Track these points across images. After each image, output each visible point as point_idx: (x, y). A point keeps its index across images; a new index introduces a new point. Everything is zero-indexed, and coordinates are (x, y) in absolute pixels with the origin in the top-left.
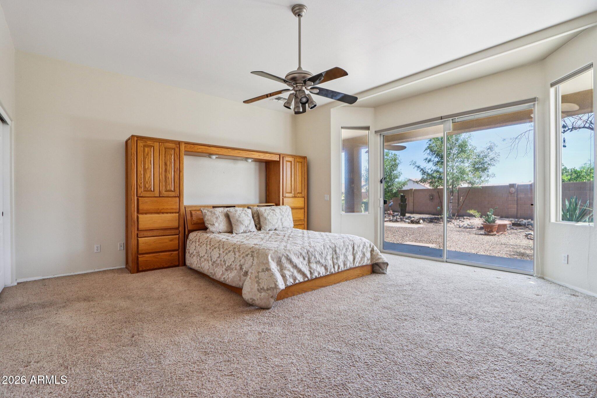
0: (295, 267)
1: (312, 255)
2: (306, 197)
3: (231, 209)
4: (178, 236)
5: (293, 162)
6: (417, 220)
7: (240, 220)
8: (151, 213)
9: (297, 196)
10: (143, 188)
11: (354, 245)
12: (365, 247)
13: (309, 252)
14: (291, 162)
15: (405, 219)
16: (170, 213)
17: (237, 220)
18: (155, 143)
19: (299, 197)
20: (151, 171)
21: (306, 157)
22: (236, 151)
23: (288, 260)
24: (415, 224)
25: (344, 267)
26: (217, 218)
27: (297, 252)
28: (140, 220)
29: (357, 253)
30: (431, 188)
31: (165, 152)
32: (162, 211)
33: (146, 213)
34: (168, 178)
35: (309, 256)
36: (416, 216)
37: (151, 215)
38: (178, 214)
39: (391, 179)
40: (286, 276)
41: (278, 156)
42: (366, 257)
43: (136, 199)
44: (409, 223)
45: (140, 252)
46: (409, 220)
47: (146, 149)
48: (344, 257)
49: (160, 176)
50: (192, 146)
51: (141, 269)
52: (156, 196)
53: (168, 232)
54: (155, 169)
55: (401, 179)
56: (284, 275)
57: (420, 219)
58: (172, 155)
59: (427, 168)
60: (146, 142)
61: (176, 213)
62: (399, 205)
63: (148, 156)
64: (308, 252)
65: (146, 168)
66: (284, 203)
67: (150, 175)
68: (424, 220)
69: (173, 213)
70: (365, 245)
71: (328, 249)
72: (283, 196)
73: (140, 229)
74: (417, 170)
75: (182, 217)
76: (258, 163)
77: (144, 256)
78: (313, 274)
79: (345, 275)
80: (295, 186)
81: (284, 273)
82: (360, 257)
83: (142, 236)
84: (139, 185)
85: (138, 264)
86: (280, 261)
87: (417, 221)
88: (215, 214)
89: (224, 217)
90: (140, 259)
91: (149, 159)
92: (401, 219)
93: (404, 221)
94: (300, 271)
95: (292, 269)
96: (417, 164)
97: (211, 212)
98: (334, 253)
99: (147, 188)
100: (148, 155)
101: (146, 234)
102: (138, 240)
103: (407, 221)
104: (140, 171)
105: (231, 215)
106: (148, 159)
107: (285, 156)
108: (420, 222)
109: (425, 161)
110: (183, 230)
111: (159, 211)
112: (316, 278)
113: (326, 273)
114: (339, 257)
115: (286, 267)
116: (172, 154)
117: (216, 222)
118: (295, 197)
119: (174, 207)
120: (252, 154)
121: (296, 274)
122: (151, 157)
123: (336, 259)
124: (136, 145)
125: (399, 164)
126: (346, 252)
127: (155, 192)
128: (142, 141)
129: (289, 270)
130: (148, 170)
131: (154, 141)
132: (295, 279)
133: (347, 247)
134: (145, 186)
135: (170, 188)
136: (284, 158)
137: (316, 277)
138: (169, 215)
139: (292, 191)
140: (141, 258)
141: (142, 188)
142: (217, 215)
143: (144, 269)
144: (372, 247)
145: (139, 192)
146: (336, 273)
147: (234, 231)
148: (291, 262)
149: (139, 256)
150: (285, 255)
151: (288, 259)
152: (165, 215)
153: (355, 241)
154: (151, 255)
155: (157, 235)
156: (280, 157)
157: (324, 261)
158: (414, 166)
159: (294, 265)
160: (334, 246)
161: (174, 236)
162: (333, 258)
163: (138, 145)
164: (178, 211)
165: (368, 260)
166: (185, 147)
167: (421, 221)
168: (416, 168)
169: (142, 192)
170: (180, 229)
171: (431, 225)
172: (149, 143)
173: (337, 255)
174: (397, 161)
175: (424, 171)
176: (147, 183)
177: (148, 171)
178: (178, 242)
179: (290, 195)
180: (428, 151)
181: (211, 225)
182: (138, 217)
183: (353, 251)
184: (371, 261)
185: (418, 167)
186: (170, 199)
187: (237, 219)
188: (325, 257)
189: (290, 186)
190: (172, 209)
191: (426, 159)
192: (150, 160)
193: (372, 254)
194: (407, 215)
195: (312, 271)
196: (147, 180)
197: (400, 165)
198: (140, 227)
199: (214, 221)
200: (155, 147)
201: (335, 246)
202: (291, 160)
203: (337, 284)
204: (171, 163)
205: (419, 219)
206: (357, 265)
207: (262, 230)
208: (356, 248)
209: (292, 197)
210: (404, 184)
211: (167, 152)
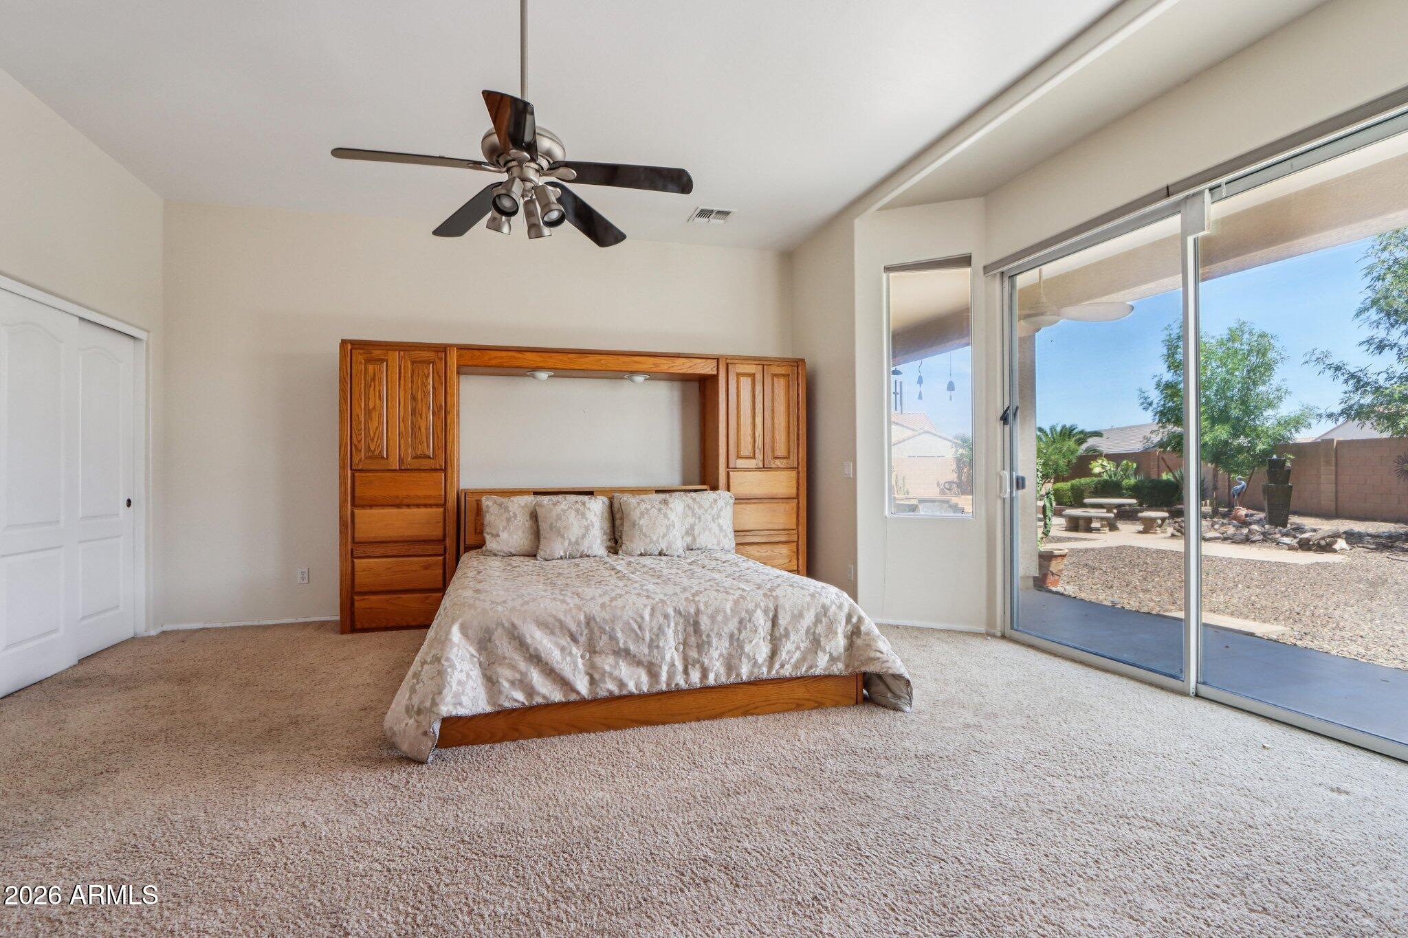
0: (535, 660)
1: (603, 631)
2: (803, 468)
3: (545, 500)
4: (441, 558)
5: (759, 377)
6: (1323, 538)
7: (558, 525)
8: (383, 506)
9: (773, 466)
10: (363, 451)
11: (776, 610)
12: (825, 620)
13: (592, 623)
14: (753, 376)
15: (1278, 536)
16: (425, 506)
17: (551, 527)
18: (390, 353)
19: (778, 469)
20: (381, 415)
21: (803, 360)
22: (592, 358)
23: (515, 639)
24: (1315, 551)
25: (729, 675)
26: (508, 520)
27: (551, 620)
28: (357, 520)
29: (787, 635)
30: (1386, 435)
31: (413, 371)
32: (406, 501)
33: (371, 506)
34: (420, 429)
35: (591, 632)
36: (1327, 527)
37: (381, 511)
38: (441, 510)
39: (1247, 412)
40: (498, 681)
41: (714, 363)
42: (824, 651)
43: (349, 475)
44: (1291, 548)
45: (357, 589)
46: (1295, 537)
47: (371, 367)
48: (731, 644)
49: (402, 425)
50: (477, 353)
51: (359, 626)
52: (391, 468)
53: (418, 549)
54: (390, 410)
55: (1287, 409)
56: (494, 678)
57: (1336, 536)
58: (427, 377)
59: (1371, 370)
60: (370, 353)
61: (437, 505)
62: (1264, 491)
63: (374, 381)
64: (589, 621)
65: (371, 407)
66: (731, 484)
67: (380, 423)
68: (1352, 537)
69: (431, 506)
70: (825, 614)
71: (666, 616)
72: (728, 467)
73: (356, 540)
74: (1335, 378)
75: (451, 514)
76: (677, 385)
77: (367, 597)
78: (597, 685)
79: (739, 698)
80: (768, 441)
81: (496, 673)
82: (798, 648)
83: (362, 555)
84: (355, 445)
85: (352, 613)
86: (490, 640)
87: (1323, 543)
88: (506, 509)
89: (528, 518)
90: (356, 604)
91: (377, 389)
92: (1264, 534)
93: (1274, 540)
94: (551, 673)
95: (522, 665)
96: (1335, 360)
97: (500, 505)
98: (691, 630)
99: (373, 452)
100: (373, 379)
101: (370, 550)
102: (353, 563)
103: (1287, 540)
104: (358, 415)
105: (541, 512)
106: (374, 390)
107: (735, 361)
108: (1337, 547)
109: (1365, 347)
110: (455, 544)
111: (398, 502)
112: (612, 699)
113: (651, 685)
114: (709, 643)
115: (505, 658)
116: (429, 374)
117: (503, 531)
118: (765, 468)
119: (432, 493)
120: (636, 362)
121: (536, 678)
122: (380, 384)
123: (696, 650)
124: (349, 359)
125: (1276, 362)
126: (740, 631)
127: (391, 459)
128: (361, 351)
129: (513, 667)
130: (374, 413)
131: (388, 348)
132: (530, 691)
133: (744, 614)
134: (369, 447)
135: (423, 450)
136: (730, 366)
137: (611, 692)
138: (423, 510)
139: (757, 451)
140: (360, 603)
141: (360, 451)
142: (511, 513)
143: (366, 625)
144: (854, 620)
145: (356, 459)
146: (692, 691)
147: (541, 553)
148: (521, 643)
149: (356, 598)
150: (506, 625)
151: (513, 635)
152: (415, 510)
153: (781, 601)
154: (381, 597)
155: (395, 553)
156: (718, 365)
157: (646, 651)
158: (1321, 367)
159: (531, 655)
160: (692, 611)
161: (433, 558)
162: (685, 643)
163: (354, 358)
164: (443, 502)
165: (833, 659)
166: (459, 357)
167: (1341, 544)
168: (1330, 373)
169: (361, 459)
170: (448, 540)
171: (1381, 558)
172: (377, 353)
173: (701, 636)
174: (1271, 355)
175: (1359, 380)
176: (373, 440)
177: (375, 416)
178: (441, 571)
179: (752, 463)
180: (1373, 314)
181: (492, 535)
182: (353, 513)
183: (773, 630)
184: (847, 666)
185: (1338, 368)
186: (422, 474)
187: (552, 524)
188: (652, 640)
189: (749, 439)
190: (429, 497)
191: (1369, 341)
192: (379, 391)
193: (850, 646)
194: (1294, 520)
195: (597, 676)
196: (372, 435)
197: (1279, 365)
198: (357, 535)
199: (501, 528)
200: (389, 362)
201: (698, 612)
202: (752, 371)
203: (707, 722)
204: (426, 394)
205: (1329, 536)
206: (787, 671)
207: (620, 552)
208: (783, 621)
209: (758, 469)
210: (1297, 422)
211: (416, 372)
